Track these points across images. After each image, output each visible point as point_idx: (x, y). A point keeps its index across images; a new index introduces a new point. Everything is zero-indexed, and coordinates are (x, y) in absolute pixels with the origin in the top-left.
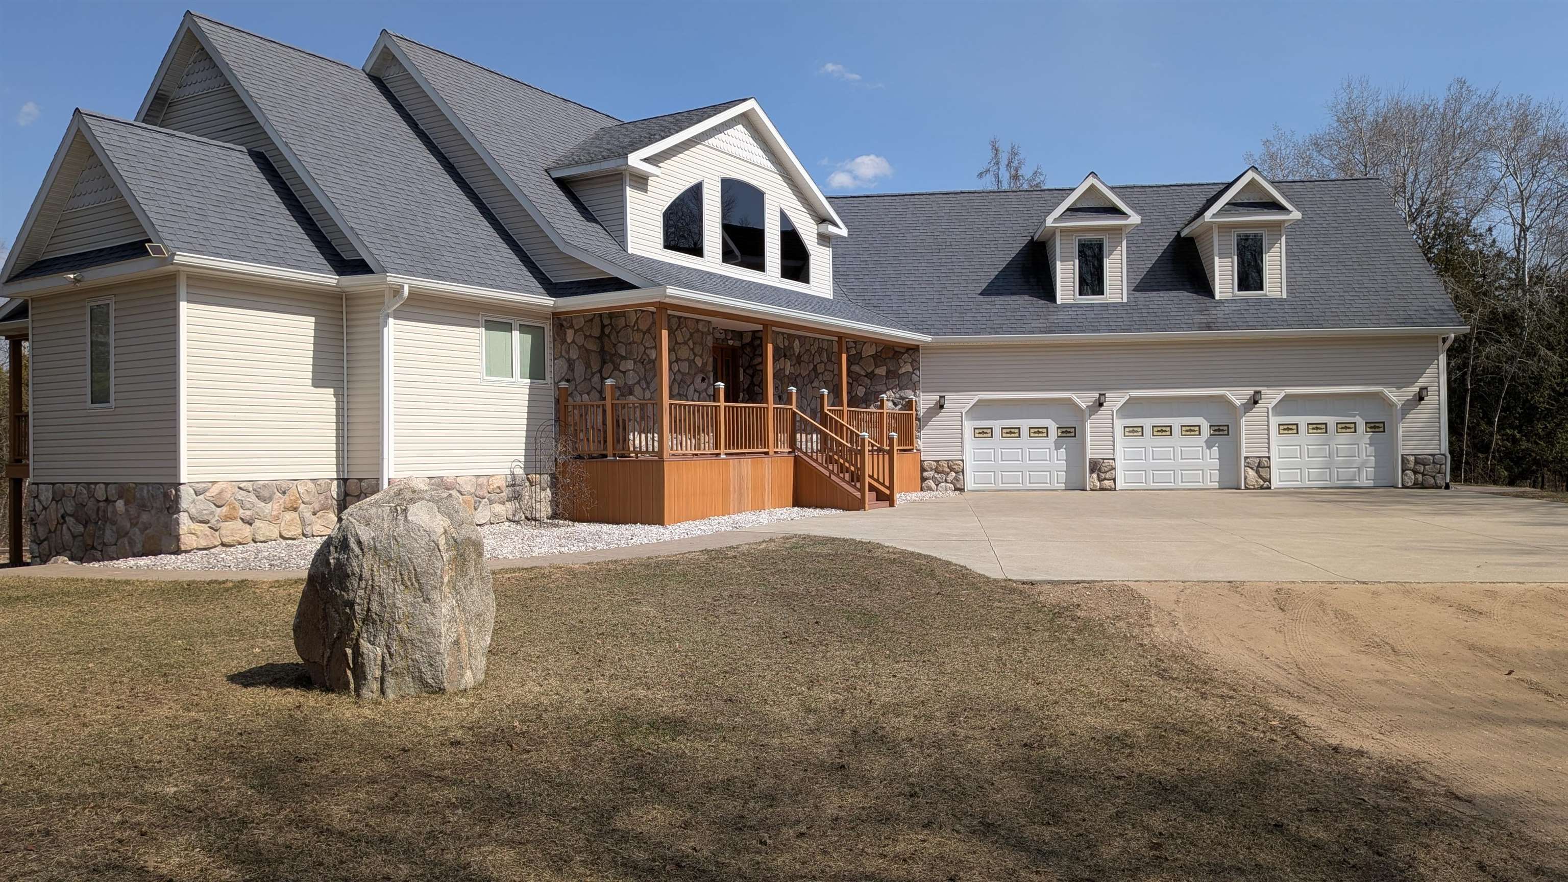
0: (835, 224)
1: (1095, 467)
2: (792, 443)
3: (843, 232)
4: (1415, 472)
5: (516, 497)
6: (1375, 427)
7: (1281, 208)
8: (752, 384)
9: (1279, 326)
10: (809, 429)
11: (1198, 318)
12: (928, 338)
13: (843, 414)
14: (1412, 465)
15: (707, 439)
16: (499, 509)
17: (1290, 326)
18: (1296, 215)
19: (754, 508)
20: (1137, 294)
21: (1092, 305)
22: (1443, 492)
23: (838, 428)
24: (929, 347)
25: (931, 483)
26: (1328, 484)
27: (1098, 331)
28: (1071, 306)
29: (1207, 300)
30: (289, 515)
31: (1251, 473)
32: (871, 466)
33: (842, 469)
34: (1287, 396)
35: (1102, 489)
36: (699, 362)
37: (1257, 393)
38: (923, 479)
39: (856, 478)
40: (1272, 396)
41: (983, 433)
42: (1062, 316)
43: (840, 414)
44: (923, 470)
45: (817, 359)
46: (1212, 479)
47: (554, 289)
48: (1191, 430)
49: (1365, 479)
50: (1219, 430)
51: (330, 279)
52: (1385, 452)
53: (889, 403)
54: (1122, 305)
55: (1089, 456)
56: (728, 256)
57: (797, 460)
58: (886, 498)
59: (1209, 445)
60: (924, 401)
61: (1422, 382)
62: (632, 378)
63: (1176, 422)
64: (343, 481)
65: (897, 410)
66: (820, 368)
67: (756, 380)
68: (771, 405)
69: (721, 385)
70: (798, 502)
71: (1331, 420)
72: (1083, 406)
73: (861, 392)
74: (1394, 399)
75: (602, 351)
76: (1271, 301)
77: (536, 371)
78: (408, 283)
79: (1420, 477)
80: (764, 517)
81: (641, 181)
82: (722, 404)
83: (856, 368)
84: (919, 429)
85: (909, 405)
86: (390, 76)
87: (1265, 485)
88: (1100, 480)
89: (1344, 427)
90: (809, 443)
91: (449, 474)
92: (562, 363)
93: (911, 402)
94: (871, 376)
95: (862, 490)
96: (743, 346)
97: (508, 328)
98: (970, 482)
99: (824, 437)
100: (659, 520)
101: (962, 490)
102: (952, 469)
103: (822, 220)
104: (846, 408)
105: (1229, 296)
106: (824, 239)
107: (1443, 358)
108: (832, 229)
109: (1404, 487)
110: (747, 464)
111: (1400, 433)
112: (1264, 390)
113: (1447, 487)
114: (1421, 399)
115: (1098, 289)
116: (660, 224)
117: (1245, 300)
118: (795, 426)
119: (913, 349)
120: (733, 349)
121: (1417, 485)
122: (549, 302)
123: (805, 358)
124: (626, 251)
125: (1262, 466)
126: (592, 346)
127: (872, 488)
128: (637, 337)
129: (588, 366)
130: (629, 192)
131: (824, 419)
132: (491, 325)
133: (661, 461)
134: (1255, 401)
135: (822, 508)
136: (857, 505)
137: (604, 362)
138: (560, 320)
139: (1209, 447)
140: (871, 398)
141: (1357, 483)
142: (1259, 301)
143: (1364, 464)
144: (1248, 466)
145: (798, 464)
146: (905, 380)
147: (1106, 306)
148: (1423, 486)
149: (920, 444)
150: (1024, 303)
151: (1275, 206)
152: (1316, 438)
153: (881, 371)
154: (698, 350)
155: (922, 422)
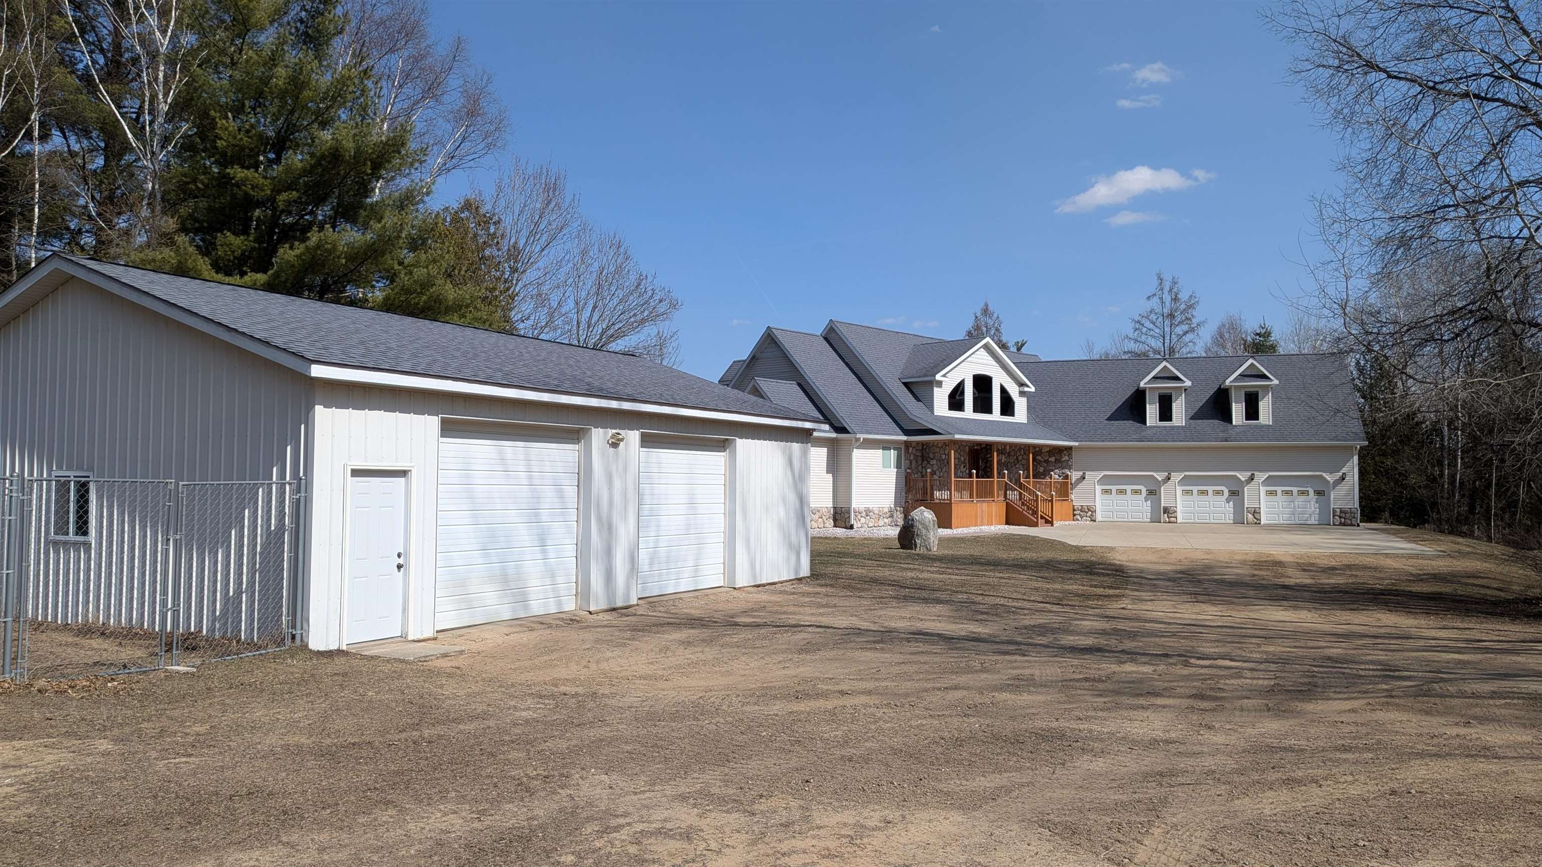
0: (1028, 386)
1: (1166, 510)
2: (1005, 496)
3: (1033, 389)
4: (1340, 517)
5: (892, 516)
6: (1319, 493)
7: (1267, 378)
8: (986, 467)
9: (1264, 440)
10: (1013, 490)
11: (1221, 435)
12: (1077, 444)
13: (1031, 483)
14: (1338, 513)
15: (966, 494)
16: (886, 520)
17: (1270, 440)
18: (1276, 382)
19: (988, 525)
20: (1191, 421)
21: (1165, 427)
22: (1355, 528)
23: (1027, 489)
24: (1076, 447)
25: (1078, 517)
26: (1293, 522)
27: (1167, 441)
28: (1154, 427)
29: (1228, 425)
30: (820, 520)
31: (1250, 516)
32: (1042, 508)
33: (1028, 508)
34: (1269, 476)
35: (1169, 522)
36: (962, 459)
37: (1253, 474)
38: (1074, 515)
39: (1035, 513)
40: (1261, 477)
41: (1107, 492)
42: (1149, 432)
43: (1028, 483)
44: (1074, 510)
45: (1018, 454)
46: (1229, 519)
47: (906, 432)
48: (1218, 493)
49: (1313, 521)
50: (1233, 493)
51: (834, 435)
52: (1324, 506)
53: (1055, 476)
54: (1182, 427)
55: (1163, 505)
56: (976, 410)
57: (1007, 503)
58: (1051, 523)
59: (1228, 501)
60: (1075, 475)
61: (1344, 470)
62: (935, 468)
63: (1210, 489)
64: (835, 508)
65: (1060, 480)
66: (1020, 458)
67: (988, 465)
68: (996, 479)
69: (974, 471)
70: (1007, 523)
71: (1295, 490)
72: (1160, 479)
73: (1041, 470)
74: (1329, 479)
75: (922, 456)
76: (1263, 426)
77: (898, 466)
78: (862, 436)
79: (1343, 520)
80: (993, 528)
81: (939, 384)
82: (975, 479)
83: (1039, 458)
84: (1072, 489)
85: (1067, 477)
86: (832, 337)
87: (1258, 522)
88: (1168, 517)
89: (1302, 493)
90: (1013, 496)
91: (871, 506)
92: (908, 462)
93: (1067, 475)
94: (1047, 462)
95: (1037, 518)
96: (982, 449)
97: (890, 449)
98: (1099, 517)
99: (1020, 494)
100: (951, 528)
101: (1095, 521)
102: (1089, 510)
103: (1021, 384)
104: (1032, 479)
105: (1240, 423)
106: (1022, 394)
107: (1356, 458)
108: (1026, 389)
109: (1334, 525)
110: (985, 505)
111: (1332, 497)
112: (1256, 473)
113: (1358, 525)
114: (1344, 479)
115: (1170, 419)
116: (947, 400)
117: (1249, 426)
118: (1007, 488)
119: (1069, 449)
120: (977, 450)
121: (1341, 524)
122: (905, 438)
123: (1012, 453)
124: (933, 413)
125: (1256, 512)
126: (919, 454)
127: (1042, 517)
128: (938, 450)
129: (917, 462)
130: (936, 389)
131: (1021, 486)
132: (884, 448)
133: (951, 503)
134: (1252, 478)
135: (1019, 525)
136: (1035, 525)
137: (923, 461)
138: (907, 444)
139: (1228, 502)
140: (1046, 473)
141: (1309, 522)
142: (1256, 426)
143: (1313, 512)
144: (1248, 512)
145: (1008, 506)
146: (1065, 464)
147: (1173, 428)
148: (1344, 525)
149: (1073, 497)
150: (1129, 425)
151: (1264, 377)
152: (1286, 497)
153: (1052, 459)
154: (962, 453)
155: (1074, 486)
